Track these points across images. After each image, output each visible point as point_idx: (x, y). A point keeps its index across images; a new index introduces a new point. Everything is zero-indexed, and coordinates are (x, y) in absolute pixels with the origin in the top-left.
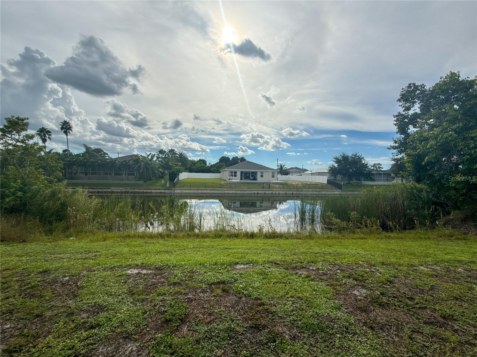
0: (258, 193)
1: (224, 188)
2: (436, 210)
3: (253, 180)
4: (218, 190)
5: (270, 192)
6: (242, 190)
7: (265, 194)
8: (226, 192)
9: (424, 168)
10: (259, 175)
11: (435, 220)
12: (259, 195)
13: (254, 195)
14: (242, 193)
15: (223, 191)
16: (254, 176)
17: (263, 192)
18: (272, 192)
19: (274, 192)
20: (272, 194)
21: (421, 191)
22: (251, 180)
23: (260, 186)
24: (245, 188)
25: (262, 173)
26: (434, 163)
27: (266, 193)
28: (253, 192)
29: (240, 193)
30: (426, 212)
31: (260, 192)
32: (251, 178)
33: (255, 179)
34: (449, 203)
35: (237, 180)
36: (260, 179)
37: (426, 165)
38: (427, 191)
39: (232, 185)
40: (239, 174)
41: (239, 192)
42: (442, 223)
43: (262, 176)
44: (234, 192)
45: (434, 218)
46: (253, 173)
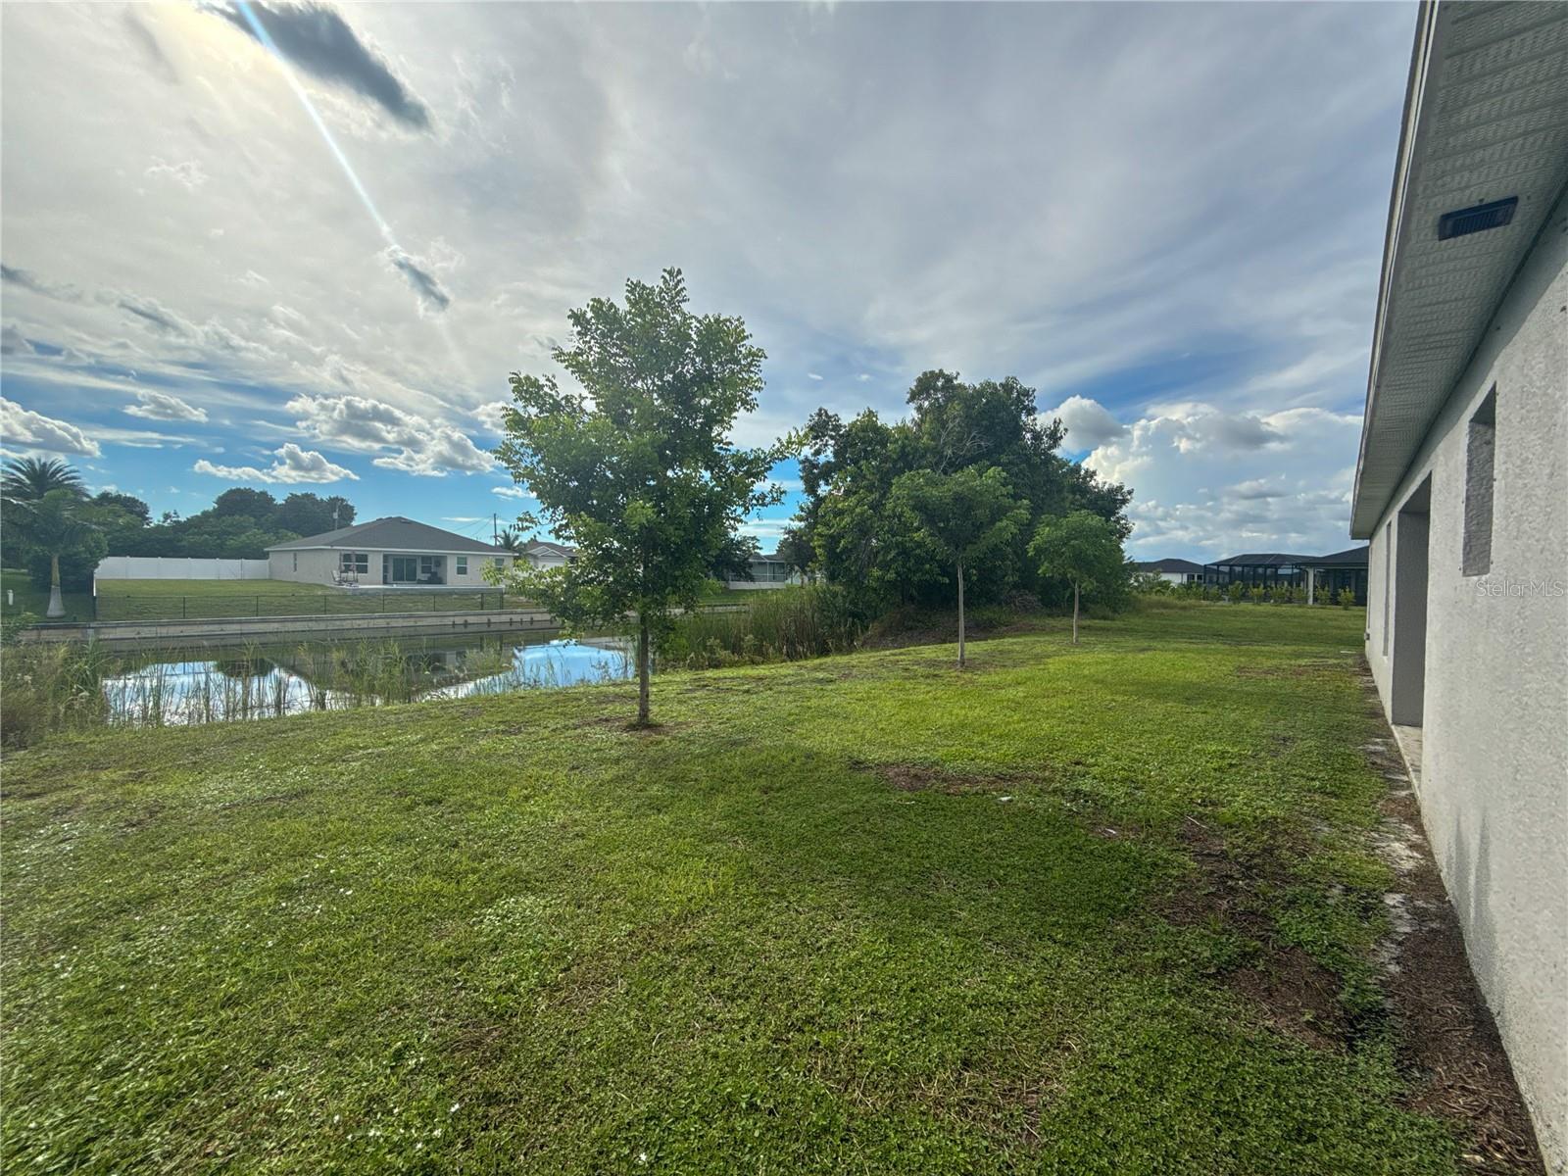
0: (466, 624)
1: (339, 612)
2: (853, 624)
3: (429, 582)
4: (317, 620)
5: (505, 618)
6: (411, 617)
7: (489, 623)
8: (347, 624)
9: (838, 556)
10: (452, 565)
11: (852, 641)
12: (470, 629)
13: (452, 630)
14: (412, 624)
15: (338, 623)
16: (433, 570)
17: (484, 619)
18: (512, 616)
19: (516, 618)
20: (511, 622)
21: (835, 595)
22: (420, 582)
23: (467, 602)
24: (418, 610)
25: (462, 560)
26: (851, 550)
27: (493, 620)
28: (448, 621)
29: (405, 624)
30: (842, 629)
31: (471, 619)
32: (420, 576)
33: (437, 579)
34: (868, 613)
35: (372, 582)
36: (454, 581)
37: (842, 552)
38: (844, 597)
39: (364, 602)
40: (376, 564)
41: (400, 623)
42: (860, 643)
43: (462, 571)
44: (382, 623)
45: (851, 636)
46: (426, 559)
